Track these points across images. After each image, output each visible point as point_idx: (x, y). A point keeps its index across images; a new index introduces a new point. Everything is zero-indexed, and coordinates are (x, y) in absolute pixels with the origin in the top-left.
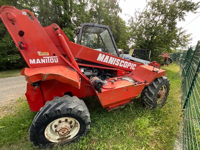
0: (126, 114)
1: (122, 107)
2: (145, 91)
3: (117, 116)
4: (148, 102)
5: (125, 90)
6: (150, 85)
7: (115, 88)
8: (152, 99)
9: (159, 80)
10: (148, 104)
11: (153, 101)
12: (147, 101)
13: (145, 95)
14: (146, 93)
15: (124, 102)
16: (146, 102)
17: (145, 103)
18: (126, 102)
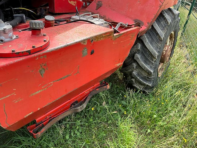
0: (91, 120)
1: (79, 109)
2: (134, 50)
3: (67, 137)
4: (142, 78)
5: (85, 52)
6: (147, 32)
7: (50, 49)
8: (151, 67)
9: (167, 16)
10: (140, 83)
11: (154, 72)
12: (138, 75)
13: (135, 61)
14: (138, 56)
15: (86, 92)
16: (136, 79)
17: (133, 80)
18: (90, 89)
